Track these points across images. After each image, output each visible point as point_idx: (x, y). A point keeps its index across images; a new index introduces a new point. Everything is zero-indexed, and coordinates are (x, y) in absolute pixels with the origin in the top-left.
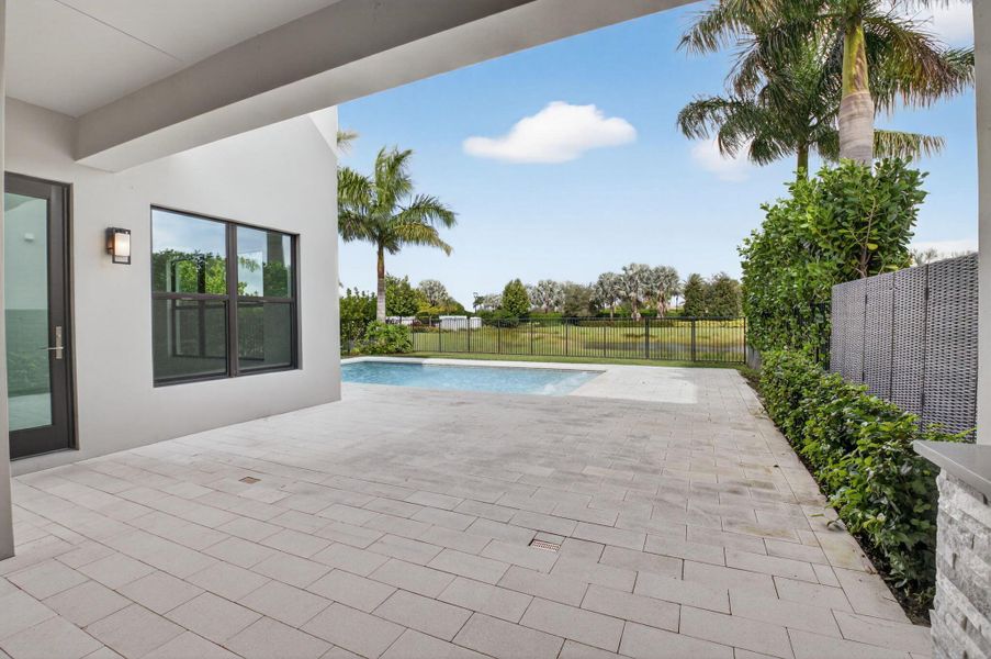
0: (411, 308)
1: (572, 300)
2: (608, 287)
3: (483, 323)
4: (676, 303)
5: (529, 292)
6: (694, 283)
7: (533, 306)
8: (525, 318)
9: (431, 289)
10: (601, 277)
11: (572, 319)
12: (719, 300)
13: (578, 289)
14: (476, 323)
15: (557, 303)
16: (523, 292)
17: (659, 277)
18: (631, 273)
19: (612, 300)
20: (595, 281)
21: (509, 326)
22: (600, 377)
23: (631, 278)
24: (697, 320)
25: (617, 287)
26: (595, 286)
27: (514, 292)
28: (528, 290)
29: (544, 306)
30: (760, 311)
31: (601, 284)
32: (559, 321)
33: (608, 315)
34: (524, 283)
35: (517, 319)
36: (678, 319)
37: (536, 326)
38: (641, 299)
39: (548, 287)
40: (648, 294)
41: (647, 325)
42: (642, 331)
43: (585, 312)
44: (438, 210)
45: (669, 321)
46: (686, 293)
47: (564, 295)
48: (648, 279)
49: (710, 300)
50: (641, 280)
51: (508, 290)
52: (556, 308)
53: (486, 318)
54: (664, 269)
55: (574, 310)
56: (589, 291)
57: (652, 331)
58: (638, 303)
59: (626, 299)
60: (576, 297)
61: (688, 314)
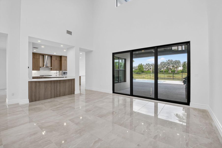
2: (163, 65)
4: (180, 68)
6: (185, 64)
7: (145, 69)
8: (143, 72)
17: (176, 63)
18: (169, 62)
19: (164, 68)
21: (139, 74)
24: (183, 73)
25: (165, 65)
27: (140, 66)
28: (143, 66)
29: (147, 69)
31: (161, 64)
33: (163, 71)
35: (141, 72)
37: (145, 74)
38: (171, 67)
39: (148, 65)
40: (173, 67)
41: (173, 74)
42: (172, 75)
45: (178, 73)
46: (183, 66)
47: (152, 67)
48: (173, 63)
50: (171, 63)
52: (150, 70)
54: (177, 61)
57: (174, 75)
58: (170, 69)
59: (167, 68)
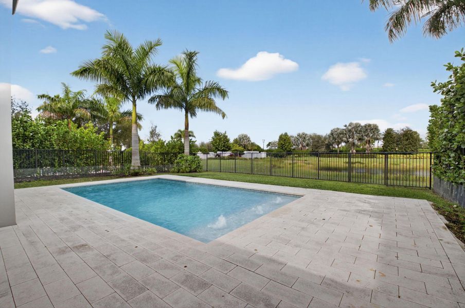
0: (227, 147)
1: (315, 143)
2: (337, 136)
3: (267, 155)
4: (378, 144)
5: (292, 139)
6: (389, 133)
7: (294, 146)
8: (290, 153)
9: (243, 138)
10: (332, 131)
11: (315, 154)
12: (406, 143)
13: (319, 137)
14: (263, 155)
15: (308, 145)
16: (289, 139)
17: (367, 130)
18: (350, 128)
19: (339, 143)
20: (329, 132)
21: (281, 157)
22: (299, 199)
23: (350, 131)
24: (391, 154)
25: (342, 136)
26: (328, 136)
27: (284, 139)
28: (292, 138)
29: (300, 146)
30: (455, 146)
31: (332, 134)
32: (308, 154)
34: (289, 134)
35: (285, 153)
36: (380, 154)
37: (295, 157)
38: (356, 142)
39: (303, 137)
40: (360, 139)
43: (323, 149)
44: (219, 89)
45: (373, 154)
46: (384, 139)
47: (311, 140)
48: (360, 131)
49: (399, 143)
50: (356, 131)
51: (281, 137)
52: (307, 148)
53: (269, 152)
54: (370, 126)
55: (317, 148)
56: (325, 138)
58: (354, 144)
59: (347, 142)
60: (318, 142)
61: (385, 151)
